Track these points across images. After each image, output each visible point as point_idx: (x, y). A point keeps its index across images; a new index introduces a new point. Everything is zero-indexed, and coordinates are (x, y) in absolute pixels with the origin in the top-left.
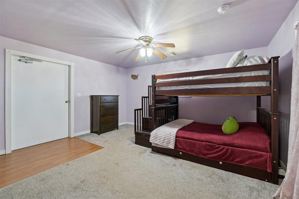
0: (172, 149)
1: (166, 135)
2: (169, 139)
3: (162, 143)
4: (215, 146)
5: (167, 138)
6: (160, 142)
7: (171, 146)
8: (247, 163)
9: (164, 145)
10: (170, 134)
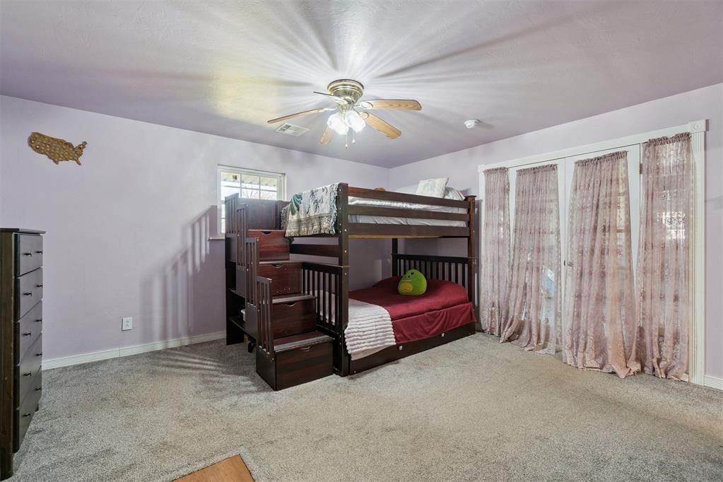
0: (394, 346)
1: (377, 323)
2: (383, 328)
3: (374, 343)
4: (436, 313)
5: (380, 329)
6: (371, 343)
7: (389, 342)
8: (461, 322)
9: (379, 346)
10: (381, 317)
